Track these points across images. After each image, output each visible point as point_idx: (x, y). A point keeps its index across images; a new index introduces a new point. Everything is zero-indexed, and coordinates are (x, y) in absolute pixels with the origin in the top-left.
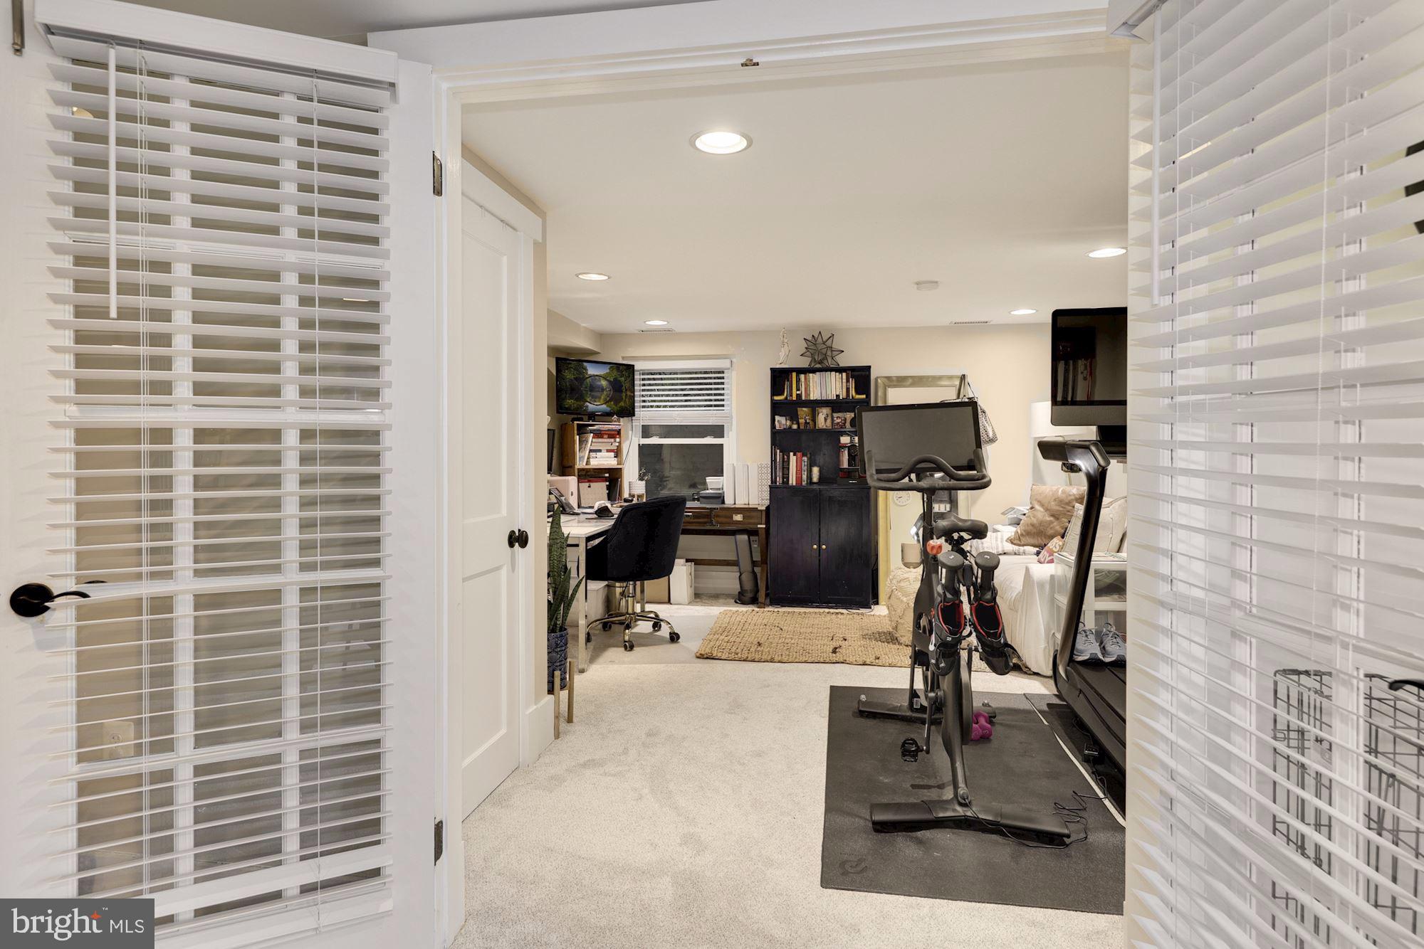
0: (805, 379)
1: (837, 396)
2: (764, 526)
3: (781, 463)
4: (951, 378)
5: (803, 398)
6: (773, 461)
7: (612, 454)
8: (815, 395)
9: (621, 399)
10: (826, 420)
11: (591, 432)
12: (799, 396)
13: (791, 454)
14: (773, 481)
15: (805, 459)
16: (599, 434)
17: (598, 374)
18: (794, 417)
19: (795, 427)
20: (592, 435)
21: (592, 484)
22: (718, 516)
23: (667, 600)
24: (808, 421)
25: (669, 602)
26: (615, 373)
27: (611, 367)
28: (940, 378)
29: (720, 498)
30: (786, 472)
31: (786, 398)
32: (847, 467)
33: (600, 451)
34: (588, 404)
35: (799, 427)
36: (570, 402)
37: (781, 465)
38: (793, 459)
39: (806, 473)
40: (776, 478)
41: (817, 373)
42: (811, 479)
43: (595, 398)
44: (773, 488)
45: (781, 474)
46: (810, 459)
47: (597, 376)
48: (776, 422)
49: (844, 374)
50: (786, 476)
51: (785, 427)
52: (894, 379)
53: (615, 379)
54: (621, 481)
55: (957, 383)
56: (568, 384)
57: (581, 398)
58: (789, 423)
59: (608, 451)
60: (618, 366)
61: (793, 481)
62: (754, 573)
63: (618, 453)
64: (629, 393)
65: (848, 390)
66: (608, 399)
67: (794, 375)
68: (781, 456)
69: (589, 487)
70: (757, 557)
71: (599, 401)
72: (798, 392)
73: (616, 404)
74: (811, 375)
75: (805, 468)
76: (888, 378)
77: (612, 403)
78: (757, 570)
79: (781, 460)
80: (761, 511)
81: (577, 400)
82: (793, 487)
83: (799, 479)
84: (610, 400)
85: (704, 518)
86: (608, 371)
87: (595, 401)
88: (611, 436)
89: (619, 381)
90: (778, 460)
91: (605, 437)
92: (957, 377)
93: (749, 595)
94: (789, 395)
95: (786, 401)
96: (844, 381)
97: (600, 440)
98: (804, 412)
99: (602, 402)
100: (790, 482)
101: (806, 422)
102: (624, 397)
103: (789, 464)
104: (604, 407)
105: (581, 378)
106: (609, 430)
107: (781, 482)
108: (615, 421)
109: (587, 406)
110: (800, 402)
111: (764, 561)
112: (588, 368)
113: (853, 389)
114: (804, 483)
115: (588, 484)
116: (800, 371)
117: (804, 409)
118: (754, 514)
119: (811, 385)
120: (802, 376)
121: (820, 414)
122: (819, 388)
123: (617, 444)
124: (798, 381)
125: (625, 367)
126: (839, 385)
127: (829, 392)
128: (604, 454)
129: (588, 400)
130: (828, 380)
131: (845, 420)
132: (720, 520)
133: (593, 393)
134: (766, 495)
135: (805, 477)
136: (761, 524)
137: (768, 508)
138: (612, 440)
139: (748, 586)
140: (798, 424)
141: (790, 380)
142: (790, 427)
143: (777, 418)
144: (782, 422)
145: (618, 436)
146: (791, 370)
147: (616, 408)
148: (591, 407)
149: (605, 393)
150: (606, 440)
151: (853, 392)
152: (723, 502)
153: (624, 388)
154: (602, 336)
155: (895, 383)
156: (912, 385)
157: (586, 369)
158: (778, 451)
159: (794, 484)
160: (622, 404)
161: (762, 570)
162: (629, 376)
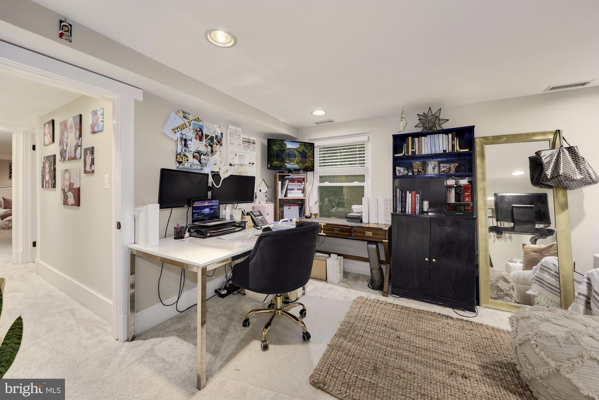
0: (418, 141)
1: (443, 151)
2: (387, 241)
3: (400, 198)
4: (544, 133)
5: (417, 154)
6: (395, 196)
7: (301, 191)
8: (426, 151)
9: (306, 162)
10: (434, 169)
11: (288, 179)
12: (413, 153)
13: (408, 192)
14: (395, 209)
15: (418, 195)
16: (292, 180)
17: (293, 148)
18: (409, 167)
19: (410, 174)
20: (288, 181)
21: (291, 207)
22: (356, 232)
23: (325, 279)
24: (420, 170)
25: (326, 280)
26: (303, 148)
27: (301, 144)
28: (534, 134)
29: (359, 219)
30: (404, 204)
31: (404, 154)
32: (454, 202)
33: (293, 189)
34: (287, 164)
35: (413, 174)
36: (276, 163)
37: (400, 199)
38: (409, 195)
39: (419, 205)
40: (396, 208)
41: (428, 136)
42: (422, 209)
43: (291, 161)
44: (394, 215)
45: (400, 205)
46: (421, 196)
47: (292, 149)
48: (397, 171)
49: (450, 135)
50: (404, 207)
51: (403, 174)
52: (490, 138)
53: (303, 151)
54: (305, 206)
55: (551, 137)
56: (275, 153)
57: (283, 161)
58: (406, 172)
59: (298, 189)
60: (305, 144)
61: (409, 210)
62: (381, 269)
63: (303, 191)
64: (310, 159)
65: (453, 146)
66: (298, 162)
67: (410, 138)
68: (400, 194)
69: (289, 208)
70: (383, 258)
71: (293, 163)
72: (413, 150)
73: (303, 165)
74: (423, 138)
75: (418, 202)
76: (485, 138)
77: (301, 164)
78: (383, 267)
79: (400, 196)
80: (385, 230)
81: (280, 162)
82: (408, 215)
83: (413, 209)
84: (299, 163)
85: (347, 232)
86: (299, 146)
87: (291, 163)
88: (299, 182)
89: (305, 152)
90: (398, 196)
91: (296, 182)
92: (551, 133)
93: (377, 284)
94: (406, 153)
95: (404, 157)
96: (450, 139)
97: (293, 183)
98: (417, 164)
99: (295, 163)
100: (407, 211)
101: (418, 171)
102: (308, 161)
103: (406, 199)
104: (296, 166)
105: (283, 150)
106: (297, 178)
107: (400, 210)
108: (302, 173)
109: (286, 165)
110: (414, 157)
111: (387, 262)
112: (287, 144)
113: (458, 146)
114: (417, 212)
115: (288, 207)
116: (415, 135)
117: (417, 162)
118: (381, 232)
119: (423, 144)
120: (416, 140)
121: (430, 166)
122: (429, 147)
123: (303, 186)
124: (413, 142)
125: (309, 144)
126: (445, 143)
127: (437, 148)
128: (296, 191)
129: (287, 162)
130: (437, 140)
131: (450, 168)
132: (357, 234)
133: (289, 158)
134: (390, 218)
135: (418, 208)
136: (385, 240)
137: (390, 228)
138: (300, 184)
139: (377, 278)
140: (413, 172)
141: (407, 142)
142: (407, 174)
143: (397, 168)
144: (401, 171)
145: (303, 182)
146: (407, 135)
147: (303, 167)
148: (288, 166)
149: (297, 158)
150: (296, 184)
151: (457, 148)
152: (361, 222)
153: (308, 156)
154: (297, 129)
155: (492, 141)
156: (506, 142)
157: (285, 145)
158: (398, 190)
159: (410, 213)
160: (307, 164)
161: (386, 268)
162: (311, 150)
